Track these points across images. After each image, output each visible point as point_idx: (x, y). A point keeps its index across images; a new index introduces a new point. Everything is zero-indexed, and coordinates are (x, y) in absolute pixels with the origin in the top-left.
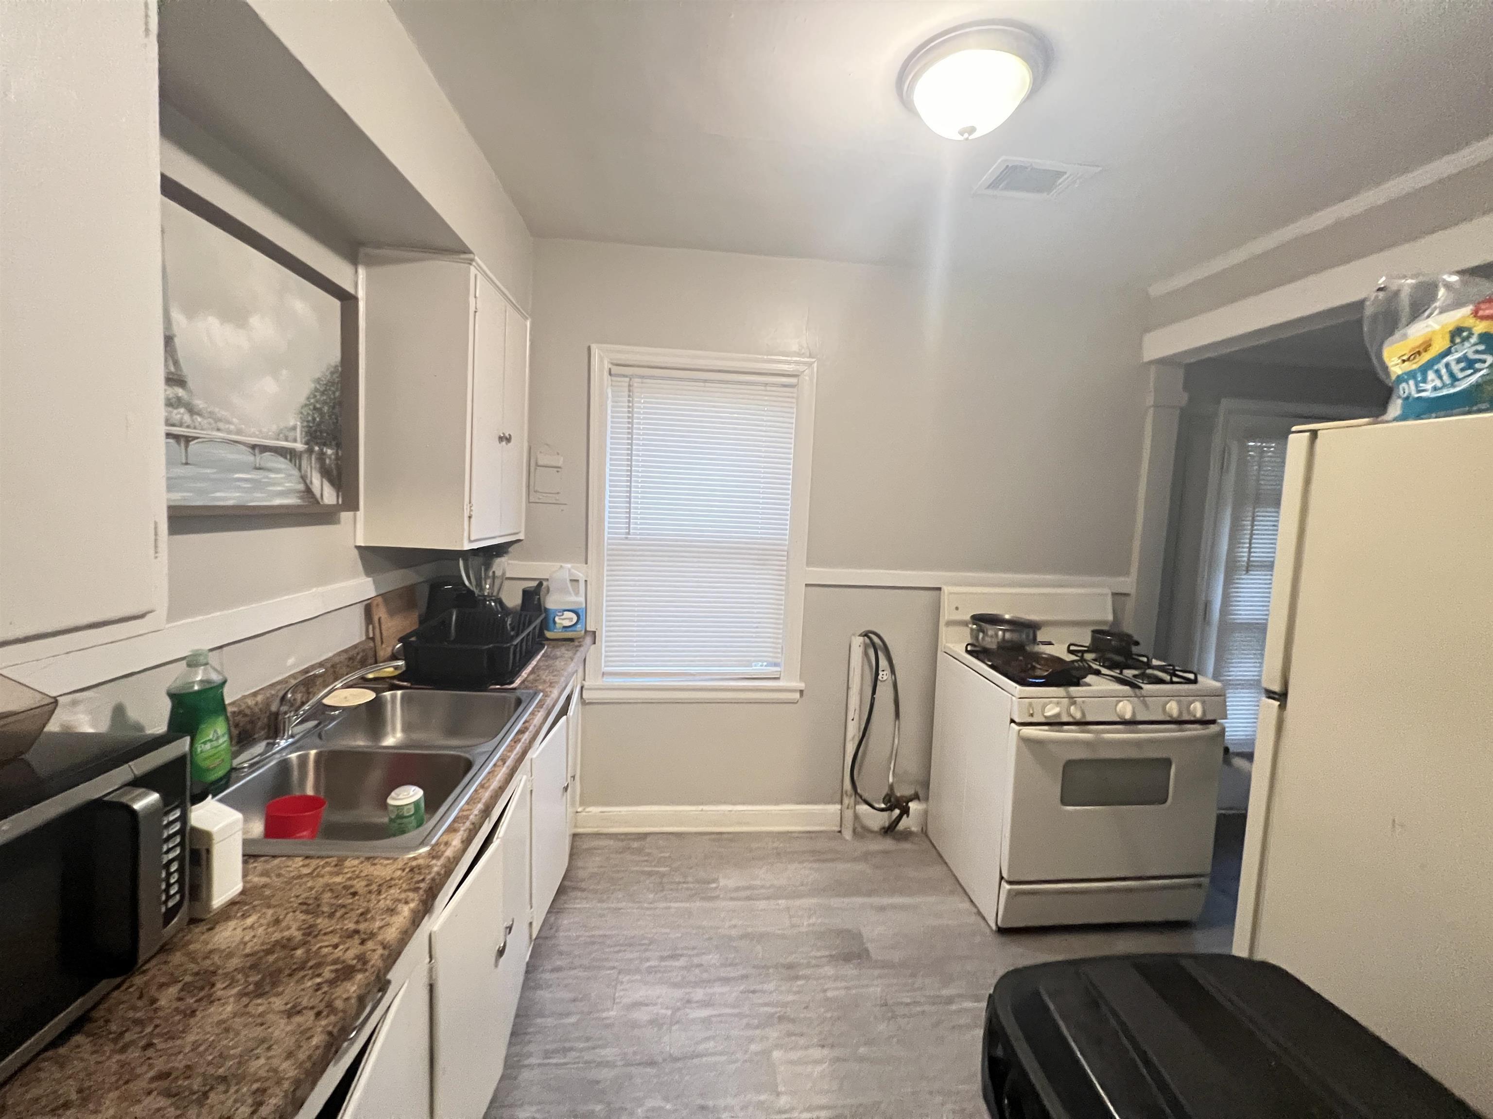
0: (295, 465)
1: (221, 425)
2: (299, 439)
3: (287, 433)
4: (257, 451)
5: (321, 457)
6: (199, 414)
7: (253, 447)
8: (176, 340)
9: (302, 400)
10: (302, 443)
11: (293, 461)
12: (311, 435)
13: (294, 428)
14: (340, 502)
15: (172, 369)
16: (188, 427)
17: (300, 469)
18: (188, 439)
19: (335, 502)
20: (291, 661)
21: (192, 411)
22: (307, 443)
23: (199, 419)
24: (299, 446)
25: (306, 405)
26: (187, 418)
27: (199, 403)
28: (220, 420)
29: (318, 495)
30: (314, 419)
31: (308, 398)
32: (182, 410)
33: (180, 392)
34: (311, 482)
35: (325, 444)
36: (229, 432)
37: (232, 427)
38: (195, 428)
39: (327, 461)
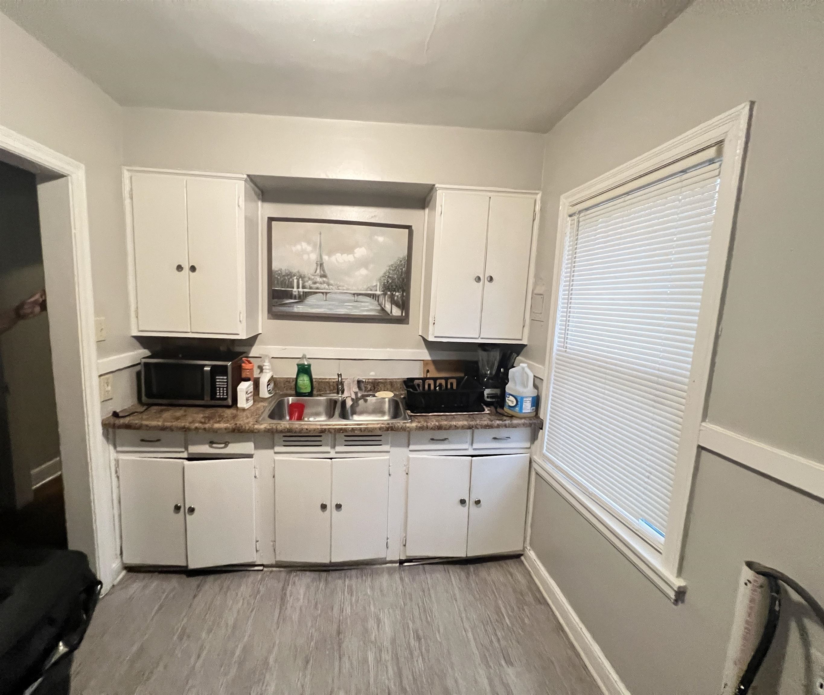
0: (376, 300)
1: (340, 288)
2: (378, 289)
3: (372, 288)
4: (355, 295)
5: (392, 297)
6: (332, 285)
7: (354, 294)
8: (324, 264)
9: (381, 274)
10: (380, 291)
11: (375, 298)
12: (385, 287)
13: (376, 286)
14: (404, 315)
15: (322, 273)
16: (327, 289)
17: (378, 301)
18: (326, 293)
19: (400, 314)
20: (372, 373)
21: (329, 284)
22: (383, 291)
23: (331, 287)
24: (378, 293)
25: (383, 277)
26: (327, 287)
27: (332, 282)
28: (339, 286)
29: (389, 312)
30: (388, 282)
31: (385, 273)
32: (325, 285)
33: (325, 279)
34: (385, 306)
35: (395, 291)
36: (344, 290)
37: (344, 288)
38: (330, 289)
39: (396, 298)
